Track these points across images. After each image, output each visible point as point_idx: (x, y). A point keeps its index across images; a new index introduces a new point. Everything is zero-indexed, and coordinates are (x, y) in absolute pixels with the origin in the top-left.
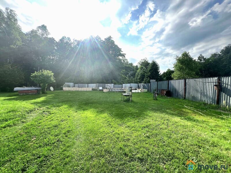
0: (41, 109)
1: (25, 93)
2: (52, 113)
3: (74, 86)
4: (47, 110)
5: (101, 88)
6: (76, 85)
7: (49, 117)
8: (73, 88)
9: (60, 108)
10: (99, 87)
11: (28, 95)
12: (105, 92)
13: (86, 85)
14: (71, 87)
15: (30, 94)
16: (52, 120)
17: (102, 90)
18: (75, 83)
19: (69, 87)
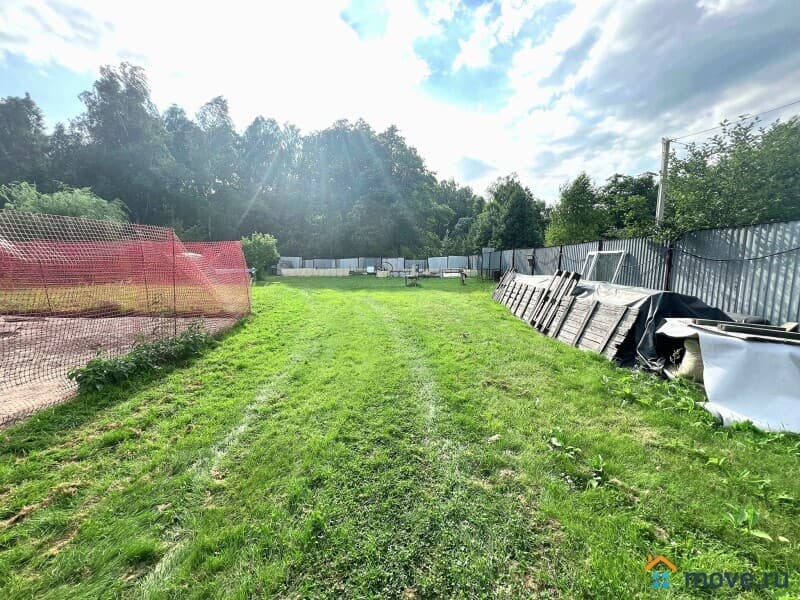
3: (303, 266)
5: (371, 269)
6: (306, 261)
8: (302, 269)
10: (365, 267)
13: (333, 261)
14: (297, 267)
17: (375, 274)
18: (304, 259)
19: (291, 267)
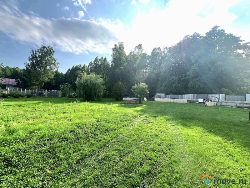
0: (141, 117)
1: (129, 102)
2: (150, 122)
3: (165, 97)
4: (146, 119)
5: (201, 100)
6: (167, 95)
7: (149, 125)
8: (165, 99)
9: (157, 118)
10: (197, 98)
11: (130, 104)
12: (209, 106)
14: (162, 98)
15: (131, 103)
16: (152, 129)
17: (204, 103)
19: (160, 97)
